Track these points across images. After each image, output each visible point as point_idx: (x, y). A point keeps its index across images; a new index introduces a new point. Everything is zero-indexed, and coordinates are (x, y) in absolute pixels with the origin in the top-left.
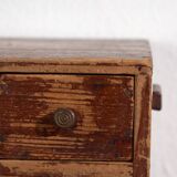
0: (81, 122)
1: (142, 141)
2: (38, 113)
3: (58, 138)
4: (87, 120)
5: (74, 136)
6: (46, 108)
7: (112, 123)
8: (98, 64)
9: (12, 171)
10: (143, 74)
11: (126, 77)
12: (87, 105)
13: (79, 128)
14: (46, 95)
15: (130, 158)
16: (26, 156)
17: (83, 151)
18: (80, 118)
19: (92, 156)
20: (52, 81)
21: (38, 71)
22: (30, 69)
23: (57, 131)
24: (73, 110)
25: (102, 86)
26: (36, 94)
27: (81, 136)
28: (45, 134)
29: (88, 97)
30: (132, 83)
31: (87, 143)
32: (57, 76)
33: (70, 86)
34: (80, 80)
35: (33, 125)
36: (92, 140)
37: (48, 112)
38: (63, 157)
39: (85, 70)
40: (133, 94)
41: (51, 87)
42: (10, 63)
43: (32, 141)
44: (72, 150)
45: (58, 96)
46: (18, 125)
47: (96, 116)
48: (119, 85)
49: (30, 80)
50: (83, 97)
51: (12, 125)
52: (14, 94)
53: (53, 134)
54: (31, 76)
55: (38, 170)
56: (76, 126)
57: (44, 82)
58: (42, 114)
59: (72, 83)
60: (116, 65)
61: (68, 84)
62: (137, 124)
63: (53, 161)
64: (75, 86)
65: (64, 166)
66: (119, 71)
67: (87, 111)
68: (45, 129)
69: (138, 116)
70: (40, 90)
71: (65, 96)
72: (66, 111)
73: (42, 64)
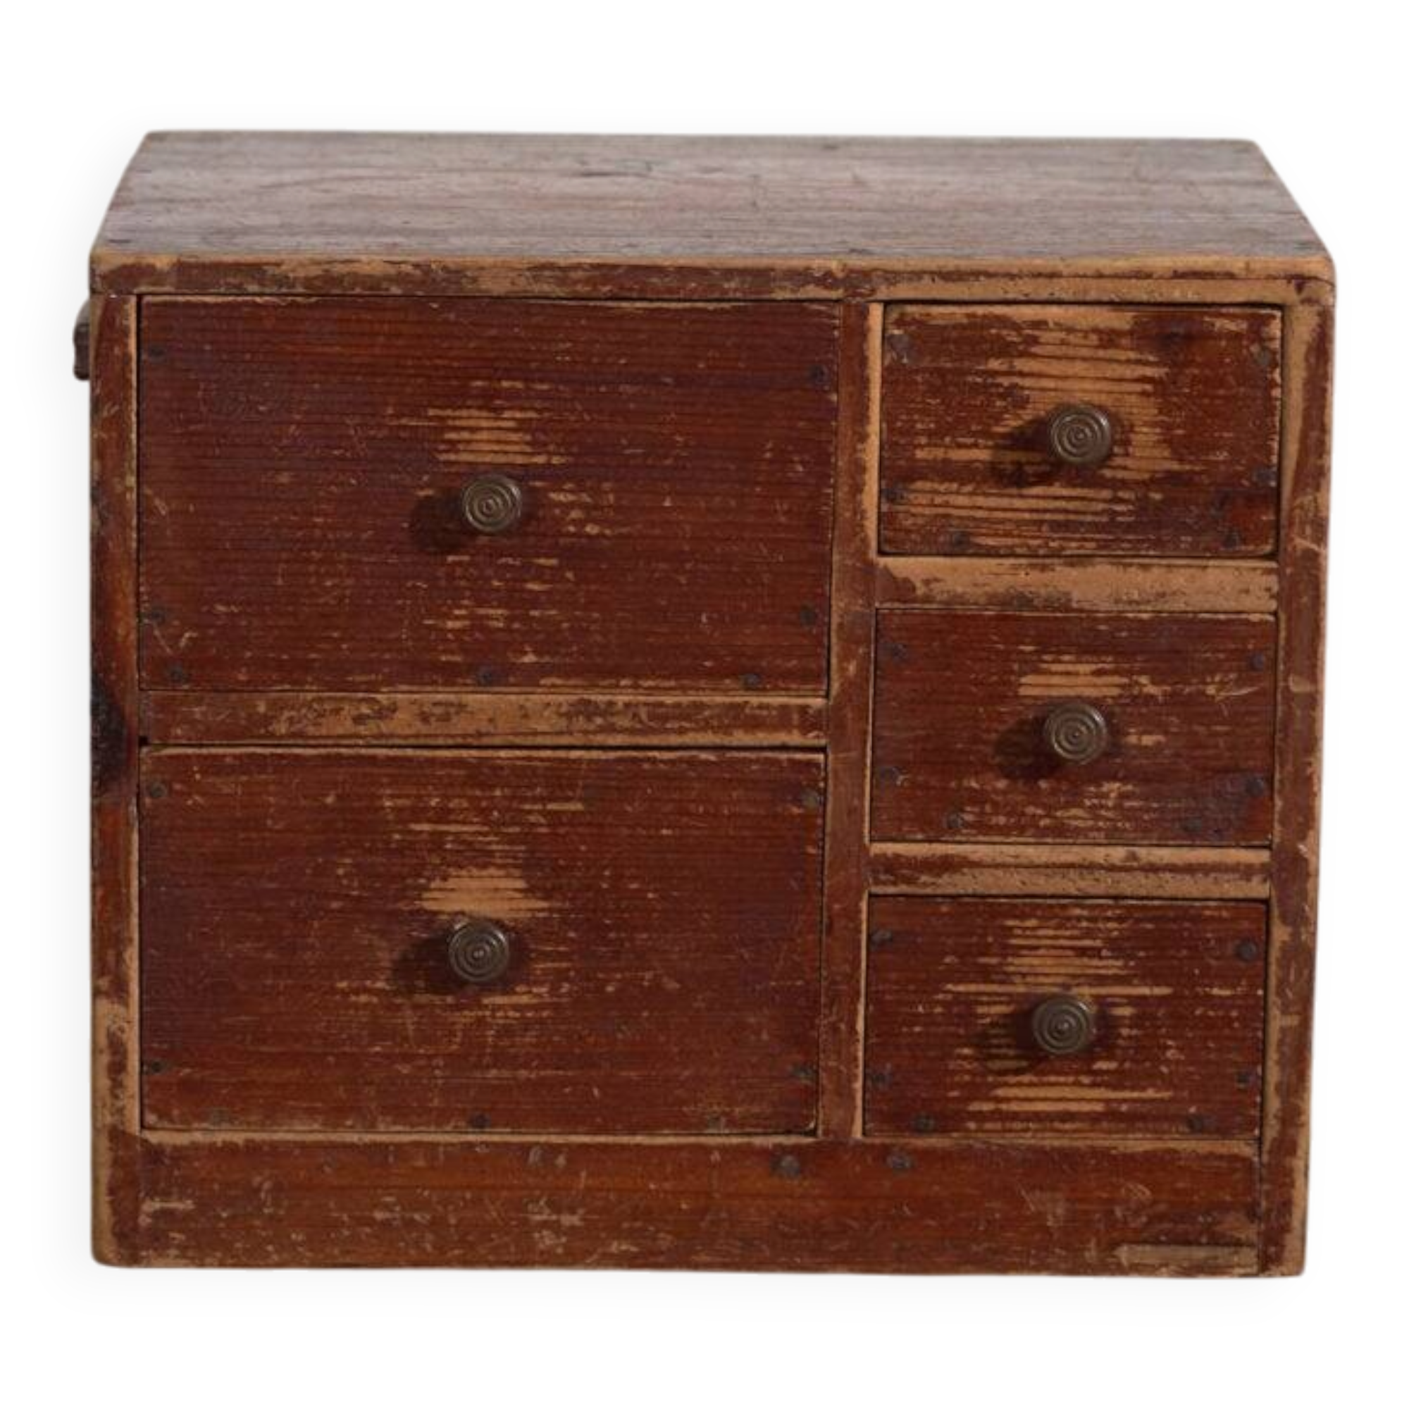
0: (1126, 443)
1: (1307, 499)
2: (998, 419)
3: (1057, 490)
4: (1145, 436)
5: (1102, 483)
6: (1023, 403)
7: (1215, 447)
8: (1178, 275)
9: (921, 590)
10: (1308, 301)
11: (1257, 313)
12: (1144, 394)
13: (1118, 461)
14: (1020, 364)
15: (1268, 548)
16: (961, 546)
17: (1129, 528)
18: (1123, 432)
19: (1158, 543)
20: (1040, 324)
21: (1000, 295)
22: (978, 290)
23: (1054, 471)
24: (1102, 409)
25: (1189, 338)
26: (994, 364)
27: (1124, 484)
28: (1016, 479)
29: (1149, 372)
30: (1275, 329)
31: (1142, 505)
32: (1053, 312)
33: (1094, 339)
34: (1122, 321)
35: (983, 455)
36: (1157, 496)
37: (1028, 415)
38: (1072, 547)
39: (1139, 291)
40: (1279, 360)
41: (1035, 341)
42: (917, 275)
43: (980, 501)
44: (1096, 527)
45: (1055, 368)
46: (939, 453)
47: (1168, 427)
48: (1237, 336)
49: (977, 324)
50: (1129, 372)
51: (920, 454)
52: (926, 362)
53: (1044, 479)
54: (980, 310)
55: (1000, 586)
56: (1110, 455)
57: (1016, 327)
58: (1011, 423)
59: (1096, 330)
60: (1231, 276)
61: (1086, 333)
62: (1292, 448)
63: (1040, 558)
64: (1109, 338)
65: (1074, 573)
66: (1240, 293)
67: (1142, 411)
68: (1019, 465)
69: (1295, 426)
70: (1005, 350)
71: (1079, 368)
72: (1084, 413)
73: (1012, 276)
